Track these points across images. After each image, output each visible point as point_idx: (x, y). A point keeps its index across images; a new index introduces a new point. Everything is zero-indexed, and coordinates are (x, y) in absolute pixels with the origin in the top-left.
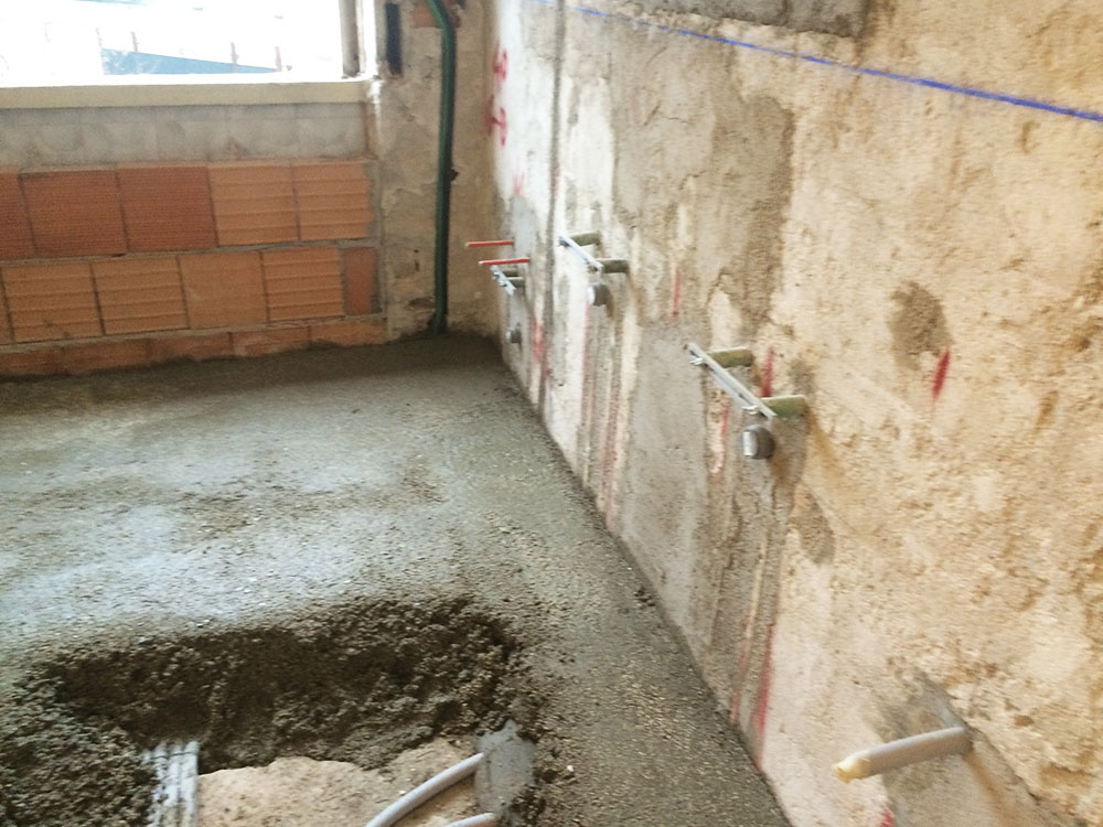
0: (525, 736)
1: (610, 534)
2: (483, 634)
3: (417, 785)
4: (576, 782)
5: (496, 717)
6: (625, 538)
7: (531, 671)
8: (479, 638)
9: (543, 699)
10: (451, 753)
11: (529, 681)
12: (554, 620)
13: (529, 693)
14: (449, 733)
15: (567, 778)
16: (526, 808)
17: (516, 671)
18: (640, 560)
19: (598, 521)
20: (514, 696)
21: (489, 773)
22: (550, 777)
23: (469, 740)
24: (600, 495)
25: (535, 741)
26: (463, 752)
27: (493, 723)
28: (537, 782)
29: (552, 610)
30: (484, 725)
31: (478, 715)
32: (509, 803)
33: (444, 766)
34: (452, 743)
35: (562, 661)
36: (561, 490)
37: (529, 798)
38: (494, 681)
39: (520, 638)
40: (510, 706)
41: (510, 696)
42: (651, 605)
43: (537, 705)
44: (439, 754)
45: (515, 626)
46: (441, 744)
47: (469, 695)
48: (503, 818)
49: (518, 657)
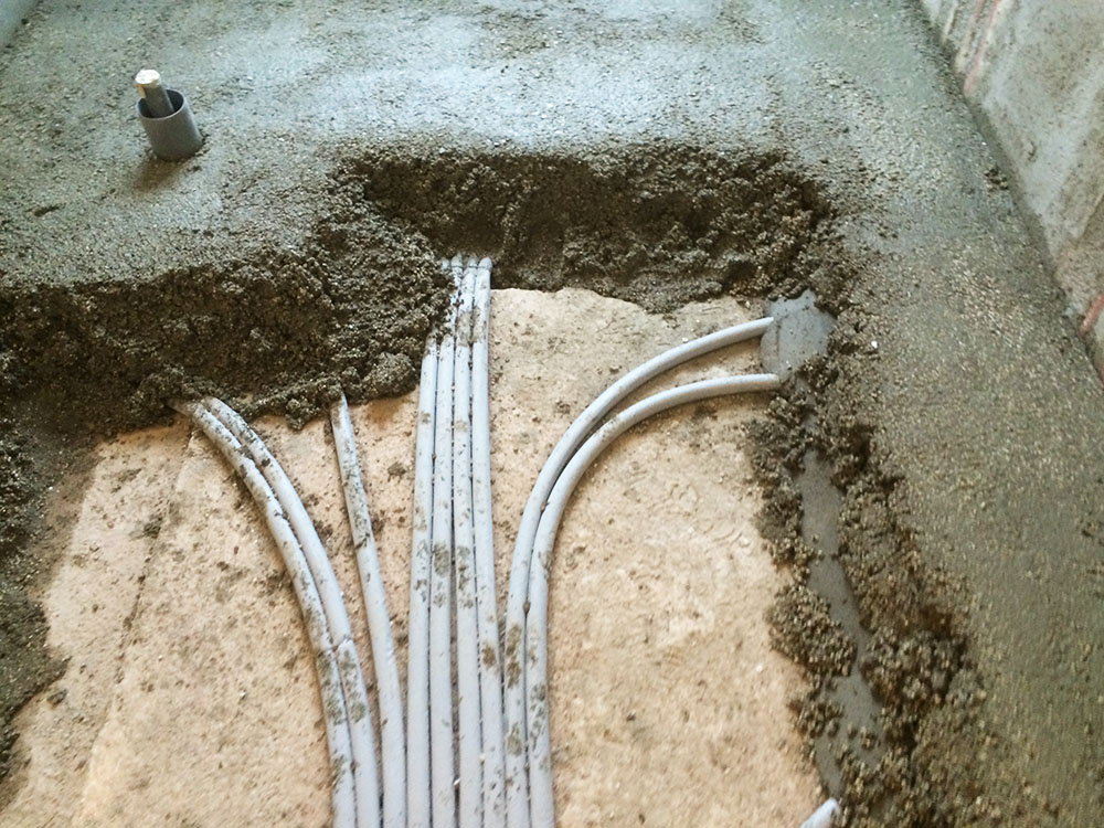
0: (823, 307)
1: (966, 102)
2: (792, 196)
3: (701, 335)
4: (879, 358)
5: (793, 285)
6: (987, 104)
7: (844, 241)
8: (787, 199)
9: (853, 271)
10: (739, 312)
11: (839, 251)
12: (878, 190)
13: (836, 264)
14: (738, 292)
15: (870, 353)
16: (815, 377)
17: (826, 240)
18: (1002, 133)
19: (954, 85)
20: (818, 266)
21: (778, 338)
22: (849, 349)
23: (759, 304)
24: (964, 51)
25: (835, 314)
26: (750, 313)
27: (788, 291)
28: (830, 353)
29: (879, 179)
30: (777, 292)
31: (772, 280)
32: (795, 369)
33: (730, 323)
34: (741, 303)
35: (881, 235)
36: (911, 44)
37: (820, 367)
38: (797, 248)
39: (835, 205)
40: (811, 276)
41: (813, 265)
42: (1003, 188)
43: (844, 278)
44: (725, 311)
45: (832, 191)
46: (729, 303)
47: (766, 258)
48: (788, 381)
49: (829, 226)
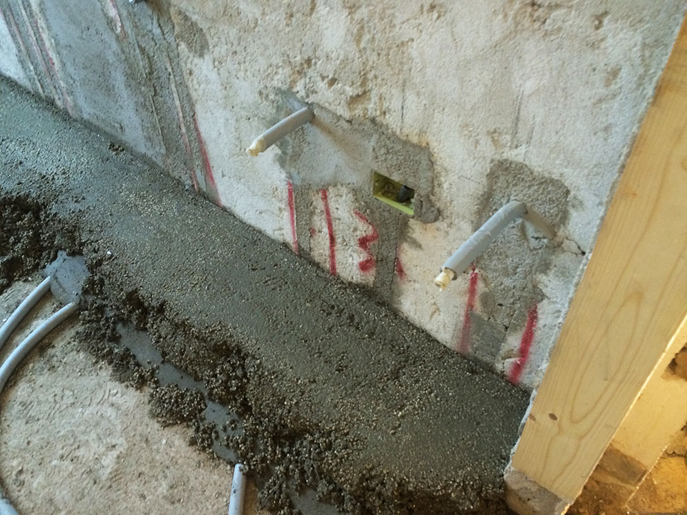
0: (73, 254)
1: (75, 120)
2: (14, 210)
3: (13, 311)
4: (116, 258)
5: (49, 253)
6: (86, 117)
7: (58, 215)
8: (12, 213)
9: (74, 226)
10: (28, 286)
11: (59, 222)
12: (59, 182)
13: (62, 229)
14: (20, 276)
15: (110, 258)
16: (93, 289)
17: (49, 221)
18: (102, 126)
19: (64, 116)
20: (55, 236)
21: (59, 284)
22: (99, 263)
23: (37, 275)
24: (56, 98)
25: (80, 253)
26: (35, 283)
27: (48, 258)
28: (93, 272)
29: (56, 177)
30: (42, 263)
31: (35, 259)
32: (80, 293)
33: (27, 294)
34: (26, 281)
35: (76, 202)
37: (91, 282)
38: (37, 235)
39: (40, 201)
40: (55, 243)
41: (52, 237)
42: (121, 151)
43: (71, 233)
44: (19, 291)
46: (18, 285)
47: (23, 250)
48: (81, 300)
49: (46, 213)
